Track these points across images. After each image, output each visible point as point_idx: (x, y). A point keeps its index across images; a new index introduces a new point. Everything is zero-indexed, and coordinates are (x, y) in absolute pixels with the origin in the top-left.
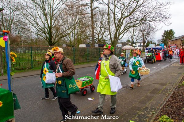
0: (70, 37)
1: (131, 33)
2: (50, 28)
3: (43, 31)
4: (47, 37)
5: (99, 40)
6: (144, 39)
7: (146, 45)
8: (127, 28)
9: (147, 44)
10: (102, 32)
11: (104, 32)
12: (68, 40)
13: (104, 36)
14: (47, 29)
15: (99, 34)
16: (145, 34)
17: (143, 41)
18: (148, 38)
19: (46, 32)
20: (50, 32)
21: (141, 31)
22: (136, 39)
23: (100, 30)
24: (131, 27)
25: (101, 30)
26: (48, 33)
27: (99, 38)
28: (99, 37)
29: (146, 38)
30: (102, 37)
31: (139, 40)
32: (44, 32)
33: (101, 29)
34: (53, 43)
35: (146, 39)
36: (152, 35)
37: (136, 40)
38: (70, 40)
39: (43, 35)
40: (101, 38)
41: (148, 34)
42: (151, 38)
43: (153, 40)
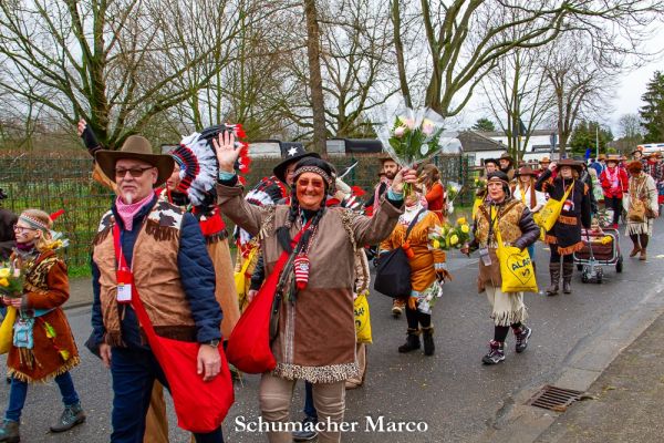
0: (194, 106)
1: (504, 82)
2: (94, 62)
3: (57, 78)
4: (78, 109)
5: (344, 122)
6: (564, 112)
7: (571, 145)
8: (486, 53)
9: (574, 138)
10: (356, 85)
11: (370, 83)
12: (186, 120)
13: (367, 103)
14: (82, 71)
15: (344, 92)
16: (568, 89)
17: (560, 123)
18: (584, 109)
19: (77, 86)
20: (94, 82)
21: (550, 76)
22: (529, 114)
23: (348, 75)
24: (506, 46)
25: (356, 72)
26: (85, 91)
27: (346, 114)
28: (342, 106)
29: (574, 106)
30: (361, 108)
31: (545, 117)
32: (65, 86)
33: (351, 66)
34: (114, 138)
35: (575, 114)
36: (603, 94)
37: (532, 119)
38: (195, 122)
39: (61, 99)
40: (356, 114)
41: (583, 88)
42: (596, 109)
43: (606, 116)
